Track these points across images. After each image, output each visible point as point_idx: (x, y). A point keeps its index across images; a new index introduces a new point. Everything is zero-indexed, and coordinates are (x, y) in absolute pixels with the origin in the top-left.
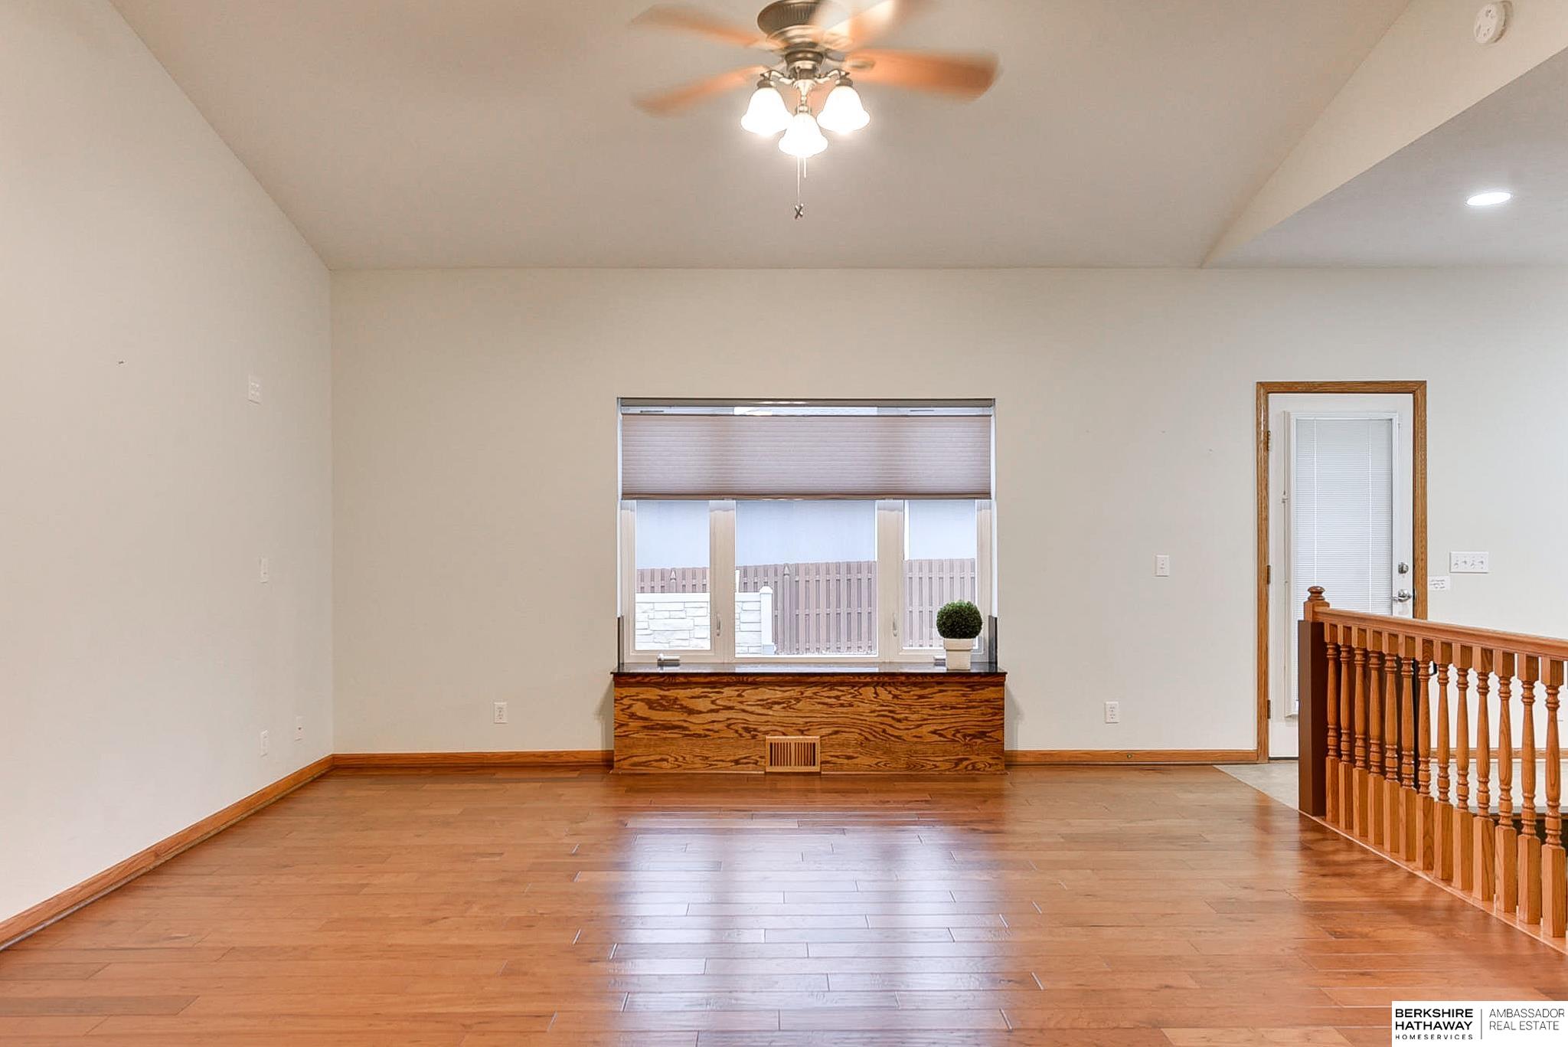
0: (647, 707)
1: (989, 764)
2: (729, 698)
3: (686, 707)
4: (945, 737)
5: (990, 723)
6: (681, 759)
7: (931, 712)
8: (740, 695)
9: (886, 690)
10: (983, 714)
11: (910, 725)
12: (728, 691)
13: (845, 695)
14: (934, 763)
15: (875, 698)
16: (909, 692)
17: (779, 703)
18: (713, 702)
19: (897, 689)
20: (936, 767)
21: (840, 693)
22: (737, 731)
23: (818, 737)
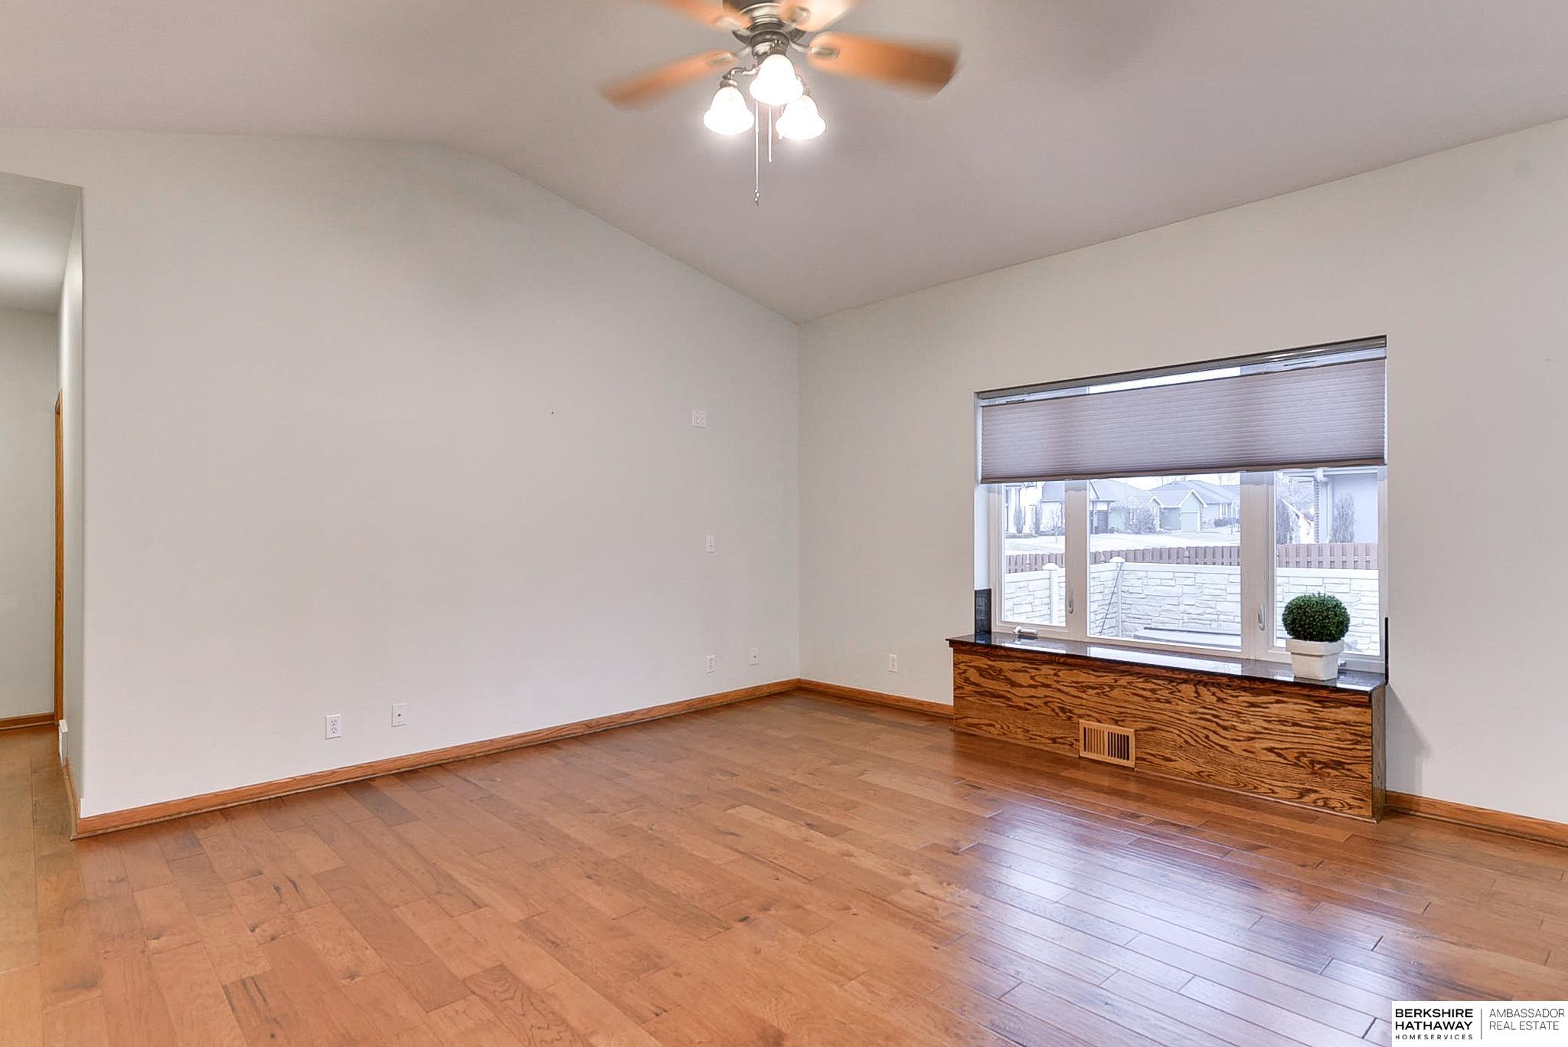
0: (978, 674)
1: (1348, 804)
2: (1046, 676)
3: (1009, 679)
4: (1285, 758)
5: (1349, 753)
6: (1005, 728)
7: (1266, 725)
8: (1055, 675)
9: (1209, 690)
10: (1338, 739)
11: (1240, 736)
12: (1046, 669)
13: (1161, 689)
14: (1271, 787)
15: (1196, 697)
16: (1237, 697)
17: (1093, 688)
18: (1032, 678)
19: (1222, 691)
20: (1273, 792)
21: (1154, 686)
22: (1053, 710)
23: (1133, 730)
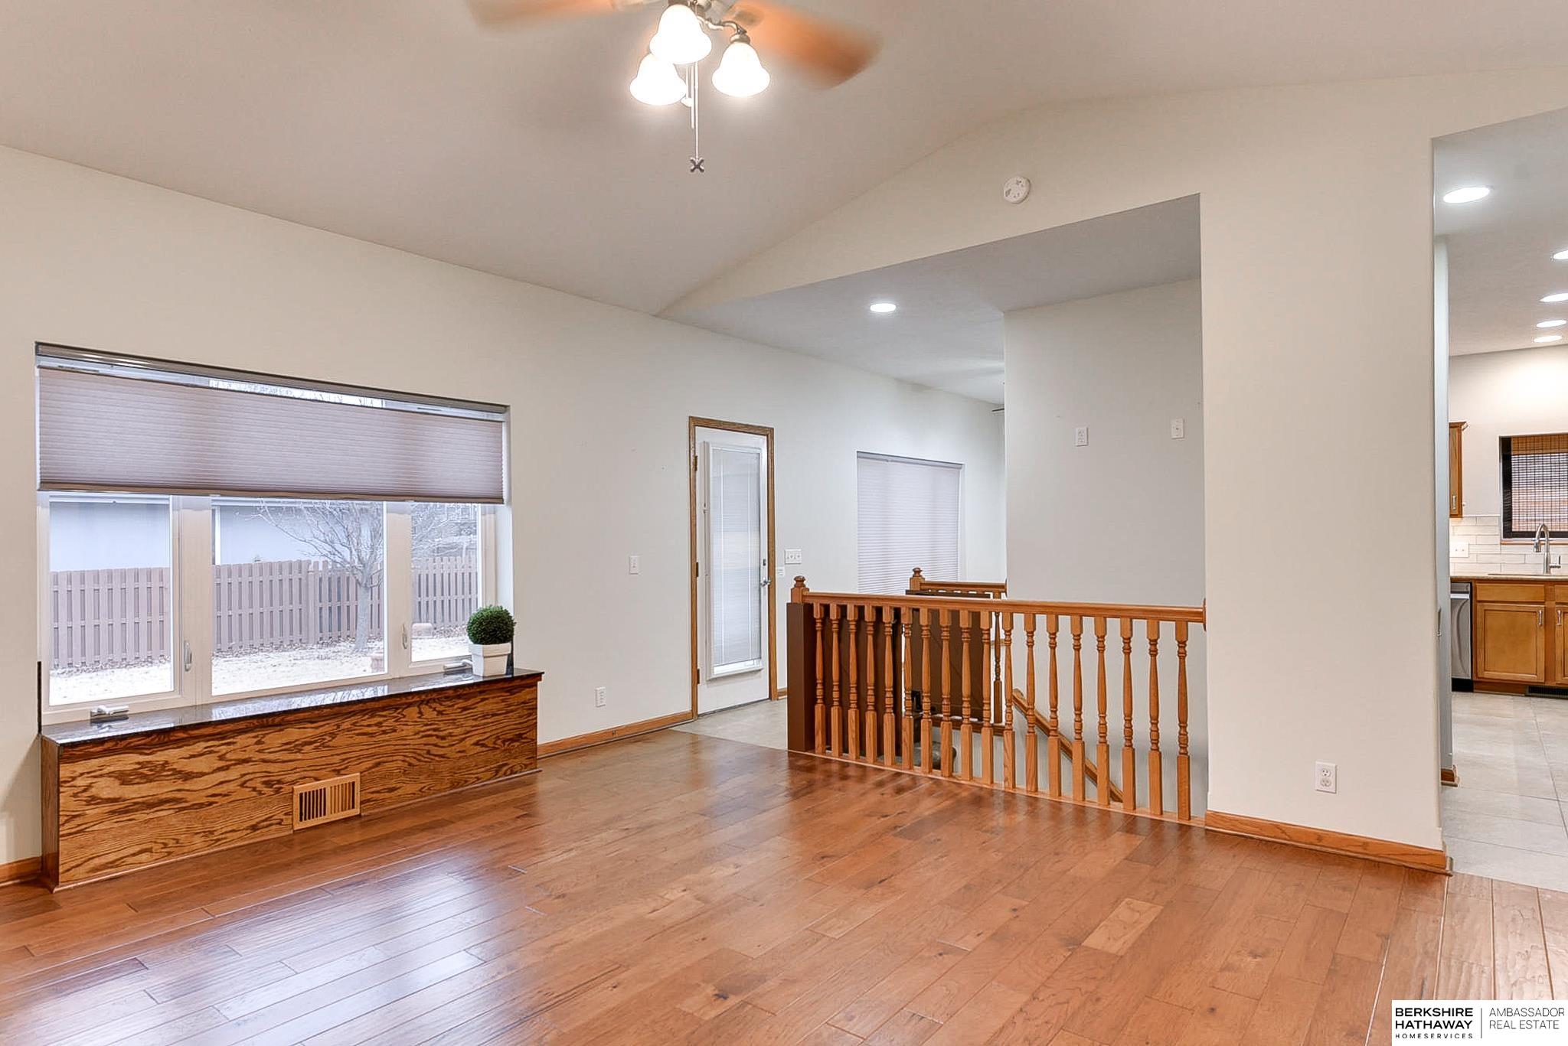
0: (117, 783)
1: (525, 765)
2: (243, 749)
3: (180, 772)
4: (487, 746)
5: (525, 725)
6: (171, 843)
7: (474, 723)
8: (259, 743)
9: (431, 707)
10: (520, 717)
11: (454, 741)
12: (241, 740)
13: (385, 721)
14: (476, 775)
15: (419, 718)
16: (453, 706)
17: (310, 743)
18: (221, 758)
19: (441, 705)
20: (478, 779)
21: (381, 719)
22: (254, 789)
23: (358, 774)
